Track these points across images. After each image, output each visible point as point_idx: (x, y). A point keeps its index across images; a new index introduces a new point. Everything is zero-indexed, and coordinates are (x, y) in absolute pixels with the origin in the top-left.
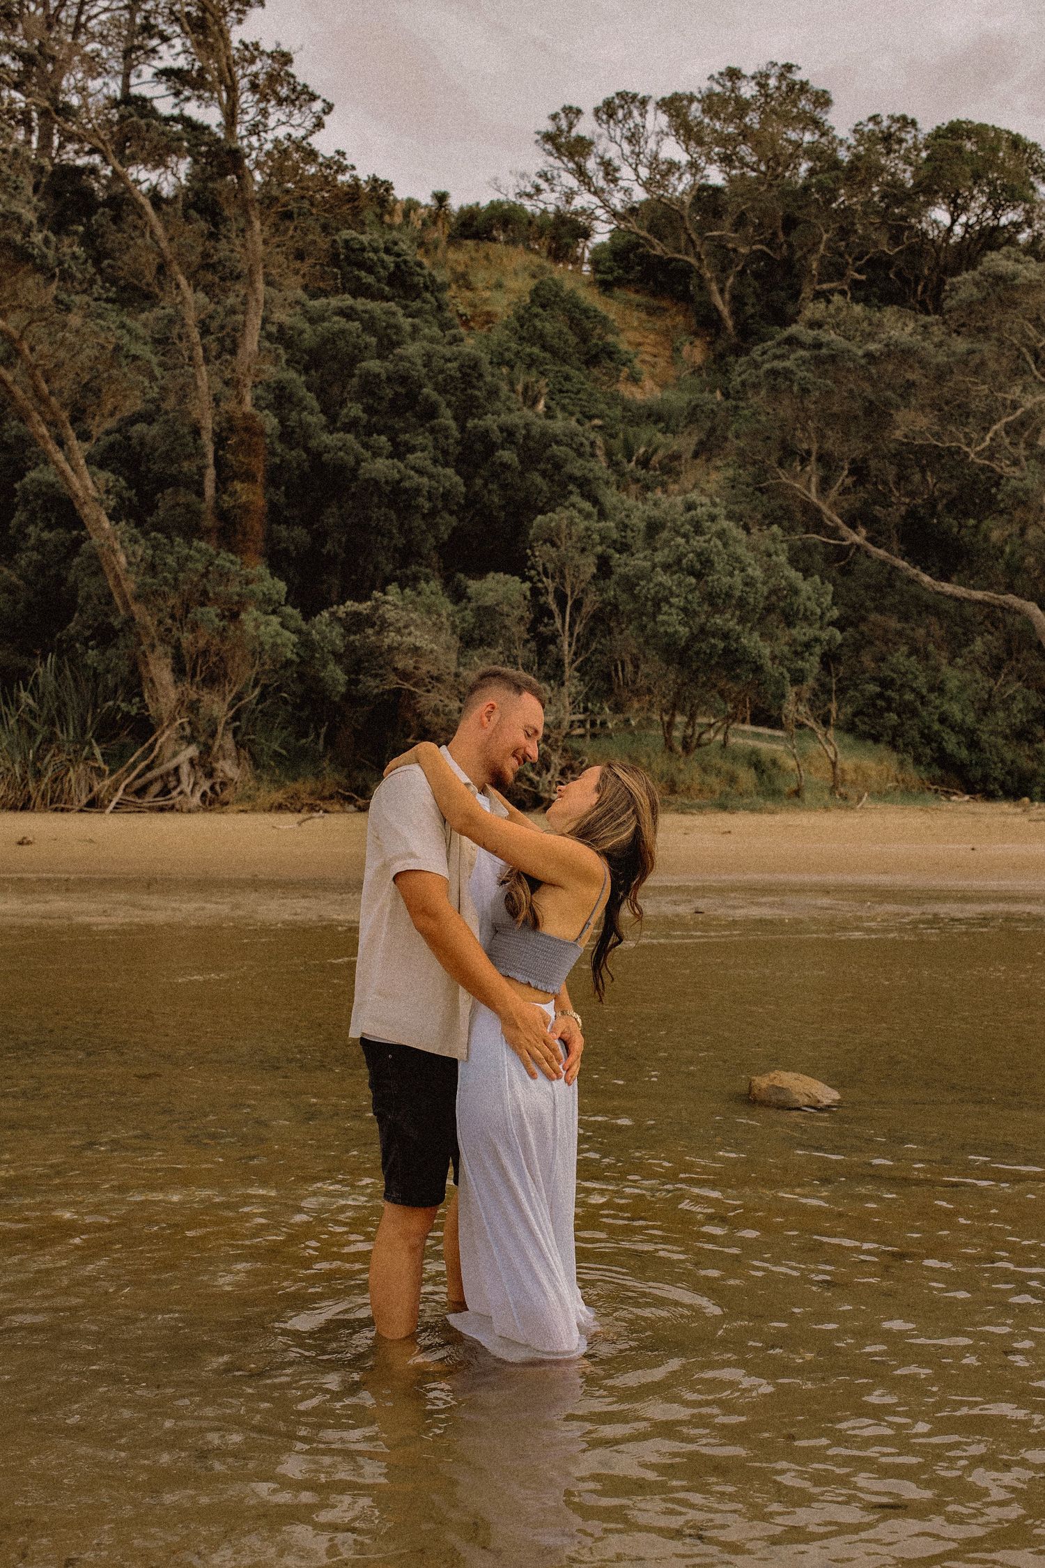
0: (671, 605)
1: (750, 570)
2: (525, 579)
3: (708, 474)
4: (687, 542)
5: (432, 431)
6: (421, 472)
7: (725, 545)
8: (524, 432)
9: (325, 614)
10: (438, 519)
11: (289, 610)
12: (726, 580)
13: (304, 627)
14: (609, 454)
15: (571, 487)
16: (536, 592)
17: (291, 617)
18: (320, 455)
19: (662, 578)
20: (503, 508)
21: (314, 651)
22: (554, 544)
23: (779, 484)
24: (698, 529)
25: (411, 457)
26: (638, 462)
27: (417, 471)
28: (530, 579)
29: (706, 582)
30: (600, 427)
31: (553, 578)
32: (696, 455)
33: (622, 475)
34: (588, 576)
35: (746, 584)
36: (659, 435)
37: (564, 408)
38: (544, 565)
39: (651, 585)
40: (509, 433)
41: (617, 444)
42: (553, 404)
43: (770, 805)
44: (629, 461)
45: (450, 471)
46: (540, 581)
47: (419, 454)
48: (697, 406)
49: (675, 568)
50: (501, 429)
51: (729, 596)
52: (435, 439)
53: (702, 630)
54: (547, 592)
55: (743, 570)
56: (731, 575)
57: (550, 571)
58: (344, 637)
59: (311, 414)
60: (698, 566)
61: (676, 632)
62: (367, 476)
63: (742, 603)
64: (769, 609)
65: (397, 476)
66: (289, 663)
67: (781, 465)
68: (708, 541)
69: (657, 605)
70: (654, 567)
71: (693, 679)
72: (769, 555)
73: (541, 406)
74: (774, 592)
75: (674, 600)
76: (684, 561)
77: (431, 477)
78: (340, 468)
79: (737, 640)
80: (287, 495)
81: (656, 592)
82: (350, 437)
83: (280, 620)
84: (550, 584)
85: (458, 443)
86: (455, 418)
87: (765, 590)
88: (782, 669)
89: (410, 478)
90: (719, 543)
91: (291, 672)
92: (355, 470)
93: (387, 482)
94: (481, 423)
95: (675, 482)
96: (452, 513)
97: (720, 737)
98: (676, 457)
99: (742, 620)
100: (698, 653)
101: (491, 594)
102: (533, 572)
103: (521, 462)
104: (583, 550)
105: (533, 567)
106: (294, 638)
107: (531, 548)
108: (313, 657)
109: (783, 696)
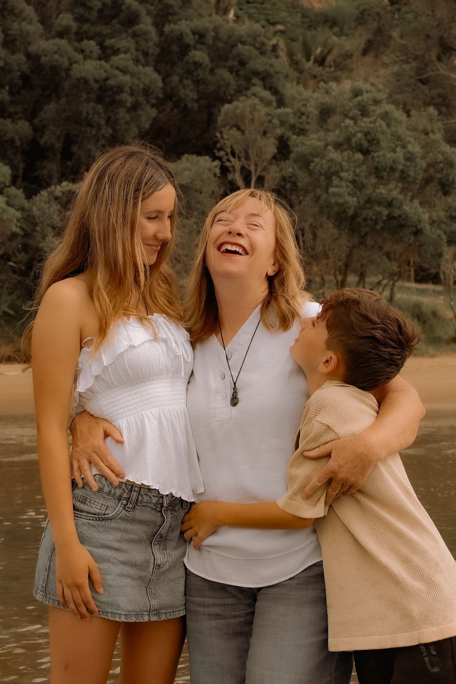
0: (341, 179)
1: (410, 147)
2: (214, 158)
3: (377, 71)
4: (355, 123)
5: (135, 35)
6: (124, 71)
7: (388, 125)
8: (213, 34)
9: (44, 193)
10: (140, 112)
11: (13, 190)
12: (390, 155)
13: (26, 204)
14: (291, 54)
15: (255, 80)
16: (224, 170)
17: (16, 196)
18: (38, 57)
19: (334, 155)
20: (198, 101)
21: (36, 225)
22: (239, 128)
23: (438, 75)
24: (364, 112)
25: (114, 58)
26: (315, 61)
27: (121, 71)
28: (220, 159)
29: (373, 158)
30: (282, 32)
31: (239, 158)
32: (365, 52)
33: (301, 72)
34: (269, 156)
35: (407, 159)
36: (335, 38)
37: (250, 16)
38: (231, 147)
39: (324, 161)
40: (200, 36)
41: (297, 46)
42: (240, 13)
43: (431, 350)
44: (308, 59)
45: (149, 70)
46: (228, 160)
47: (122, 56)
48: (365, 10)
49: (345, 147)
50: (194, 33)
51: (393, 169)
52: (137, 42)
53: (369, 201)
54: (234, 170)
55: (404, 147)
56: (394, 151)
57: (237, 151)
58: (60, 212)
59: (30, 23)
60: (366, 144)
61: (346, 202)
62: (78, 75)
63: (404, 177)
64: (428, 181)
65: (104, 75)
66: (14, 236)
67: (439, 59)
68: (374, 122)
69: (329, 178)
70: (327, 145)
71: (362, 243)
72: (427, 134)
73: (231, 15)
74: (432, 165)
75: (343, 174)
76: (353, 140)
77: (132, 75)
78: (55, 69)
79: (400, 207)
80: (11, 93)
81: (329, 168)
82: (63, 43)
83: (5, 199)
84: (236, 163)
85: (156, 45)
86: (155, 24)
87: (423, 164)
88: (439, 232)
89: (115, 76)
90: (383, 124)
91: (17, 244)
92: (68, 70)
93: (96, 81)
94: (177, 27)
95: (348, 77)
96: (153, 106)
97: (387, 293)
98: (348, 56)
99: (403, 191)
100: (365, 220)
101: (186, 173)
102: (222, 153)
103: (212, 60)
104: (265, 133)
105: (221, 149)
106: (18, 214)
107: (221, 133)
108: (34, 231)
109: (441, 255)
